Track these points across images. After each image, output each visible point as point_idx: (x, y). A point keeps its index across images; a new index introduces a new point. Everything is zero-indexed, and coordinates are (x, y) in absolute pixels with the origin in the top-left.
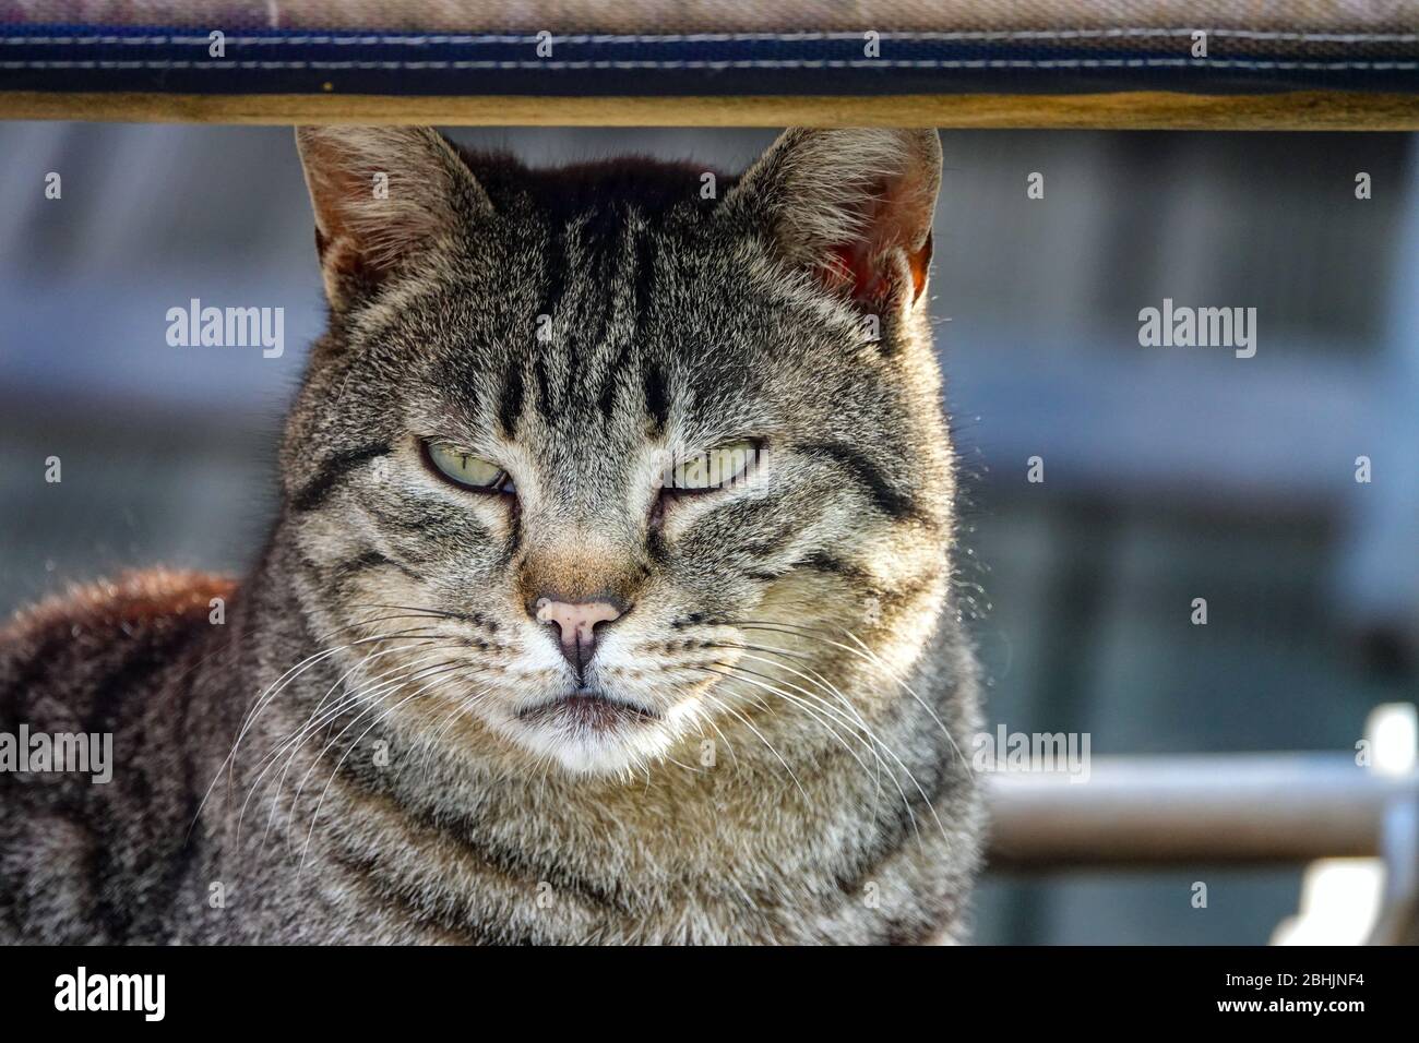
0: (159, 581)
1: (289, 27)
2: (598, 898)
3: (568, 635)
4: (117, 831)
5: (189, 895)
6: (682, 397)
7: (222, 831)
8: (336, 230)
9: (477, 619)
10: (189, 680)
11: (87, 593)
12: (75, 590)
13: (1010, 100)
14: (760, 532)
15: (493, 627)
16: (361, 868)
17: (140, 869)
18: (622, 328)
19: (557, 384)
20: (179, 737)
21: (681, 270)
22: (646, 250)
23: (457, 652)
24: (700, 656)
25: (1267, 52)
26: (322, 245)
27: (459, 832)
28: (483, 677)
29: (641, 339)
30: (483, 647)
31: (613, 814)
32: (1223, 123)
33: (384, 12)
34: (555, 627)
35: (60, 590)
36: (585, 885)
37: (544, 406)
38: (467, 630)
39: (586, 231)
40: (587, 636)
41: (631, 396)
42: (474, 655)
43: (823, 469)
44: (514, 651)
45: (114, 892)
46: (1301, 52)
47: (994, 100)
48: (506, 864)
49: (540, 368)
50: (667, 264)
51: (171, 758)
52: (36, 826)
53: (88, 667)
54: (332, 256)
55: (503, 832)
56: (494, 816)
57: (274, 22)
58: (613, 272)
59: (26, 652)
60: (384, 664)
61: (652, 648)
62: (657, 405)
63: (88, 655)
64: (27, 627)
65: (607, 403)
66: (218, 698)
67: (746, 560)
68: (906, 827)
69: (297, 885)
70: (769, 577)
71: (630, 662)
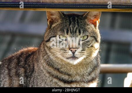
0: (31, 48)
1: (43, 3)
2: (69, 75)
3: (73, 51)
4: (27, 69)
5: (33, 75)
6: (82, 32)
7: (36, 69)
8: (49, 19)
9: (64, 50)
10: (33, 57)
11: (25, 49)
12: (24, 49)
13: (103, 9)
14: (89, 44)
15: (66, 51)
16: (49, 73)
17: (29, 72)
18: (76, 26)
19: (72, 30)
20: (33, 61)
21: (81, 22)
22: (78, 20)
23: (62, 53)
24: (83, 53)
25: (125, 5)
26: (48, 20)
27: (58, 70)
28: (64, 55)
29: (78, 27)
30: (65, 52)
31: (72, 68)
32: (121, 11)
33: (50, 2)
34: (72, 51)
35: (23, 49)
36: (68, 74)
37: (71, 32)
38: (63, 51)
39: (72, 18)
40: (74, 51)
41: (78, 31)
42: (64, 53)
43: (93, 38)
44: (68, 53)
45: (27, 74)
46: (128, 6)
47: (102, 9)
48: (62, 73)
49: (70, 29)
50: (79, 21)
51: (32, 63)
52: (20, 69)
53: (25, 56)
54: (49, 21)
55: (62, 70)
56: (61, 68)
57: (41, 2)
58: (75, 22)
59: (20, 54)
60: (54, 55)
61: (79, 53)
62: (80, 32)
63: (25, 54)
64: (20, 52)
65: (76, 32)
66: (36, 58)
67: (87, 46)
68: (94, 69)
69: (43, 74)
70: (88, 47)
71: (78, 54)
